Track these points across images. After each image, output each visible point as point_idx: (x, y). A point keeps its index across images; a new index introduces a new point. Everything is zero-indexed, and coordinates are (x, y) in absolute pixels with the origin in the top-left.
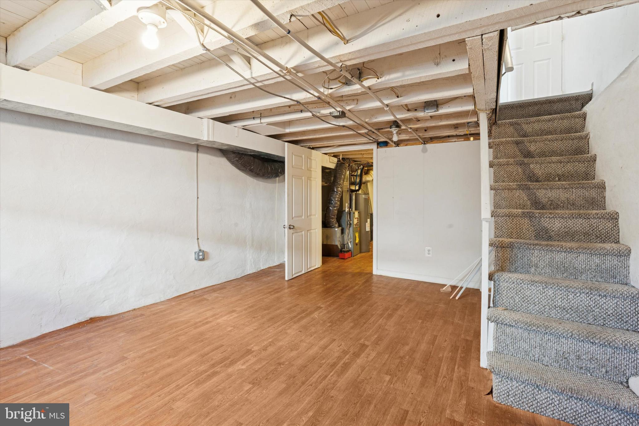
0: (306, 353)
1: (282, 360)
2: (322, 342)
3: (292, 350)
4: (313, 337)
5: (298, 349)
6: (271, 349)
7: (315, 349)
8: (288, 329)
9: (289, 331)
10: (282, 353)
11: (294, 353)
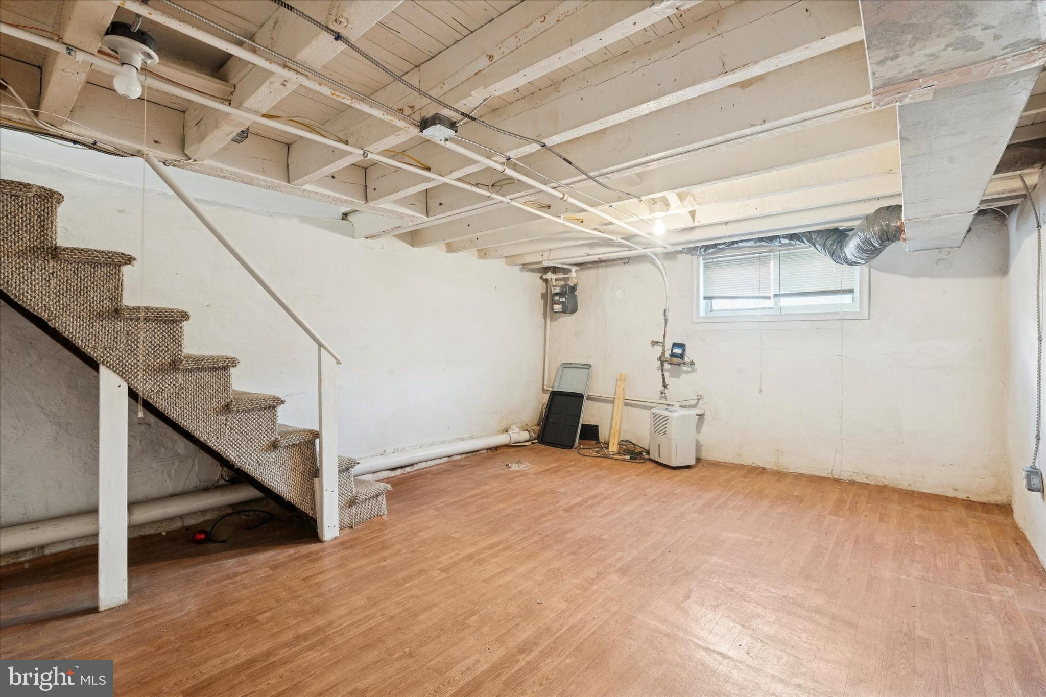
0: (536, 565)
1: (571, 557)
2: (507, 579)
3: (558, 569)
4: (520, 588)
5: (549, 570)
6: (591, 573)
7: (522, 569)
8: (563, 612)
9: (563, 606)
10: (573, 566)
11: (554, 565)
